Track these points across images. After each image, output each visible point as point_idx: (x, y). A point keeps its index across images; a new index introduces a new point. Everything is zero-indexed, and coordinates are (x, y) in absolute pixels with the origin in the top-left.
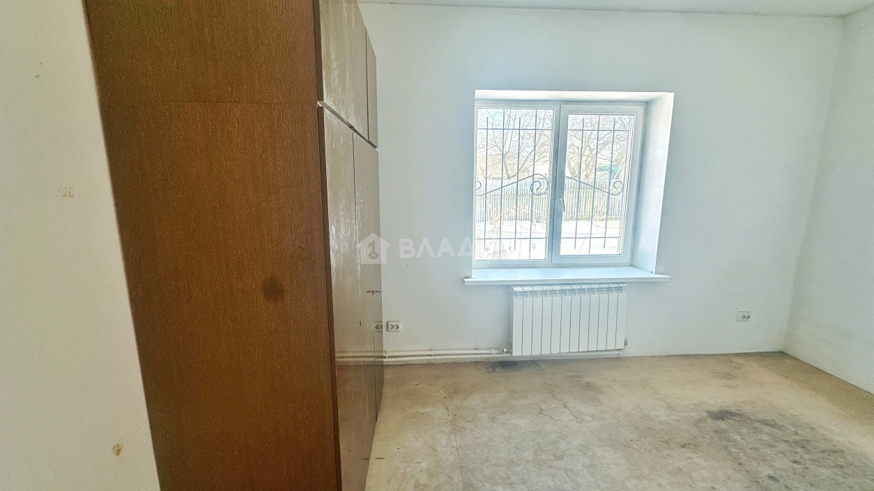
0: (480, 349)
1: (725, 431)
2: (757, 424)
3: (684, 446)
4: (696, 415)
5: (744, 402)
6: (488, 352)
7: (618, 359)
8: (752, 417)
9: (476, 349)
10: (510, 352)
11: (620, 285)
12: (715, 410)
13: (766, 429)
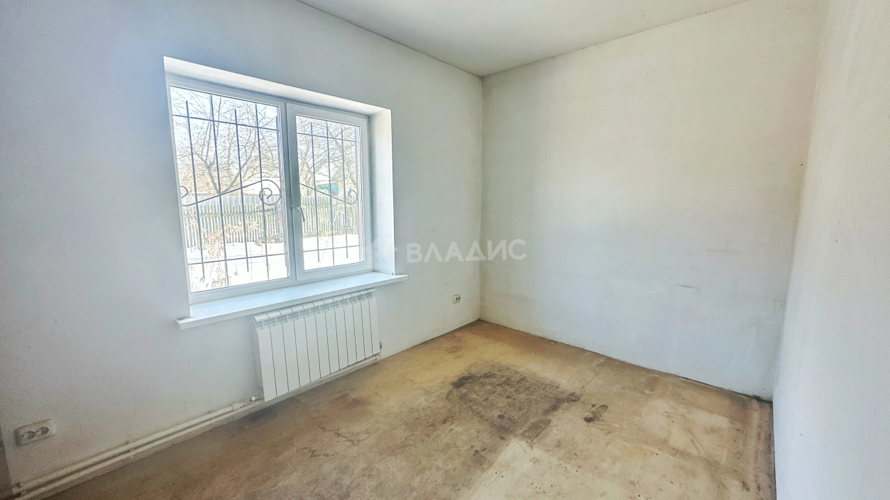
0: (214, 411)
1: (466, 395)
2: (482, 380)
3: (445, 422)
4: (445, 391)
5: (470, 366)
6: (230, 409)
7: (375, 364)
8: (478, 375)
9: (209, 412)
10: (261, 398)
11: (370, 291)
12: (456, 380)
13: (487, 380)
